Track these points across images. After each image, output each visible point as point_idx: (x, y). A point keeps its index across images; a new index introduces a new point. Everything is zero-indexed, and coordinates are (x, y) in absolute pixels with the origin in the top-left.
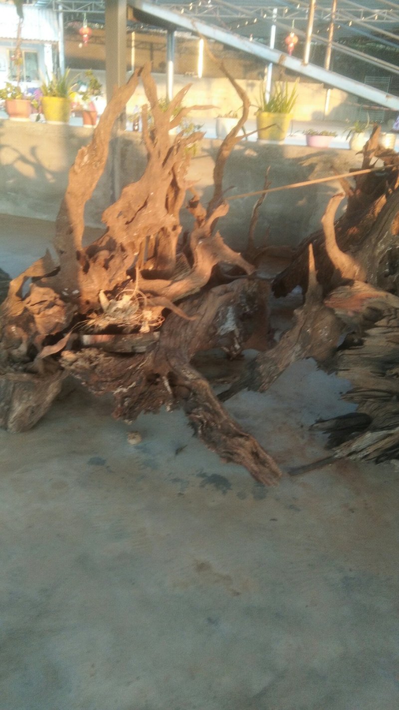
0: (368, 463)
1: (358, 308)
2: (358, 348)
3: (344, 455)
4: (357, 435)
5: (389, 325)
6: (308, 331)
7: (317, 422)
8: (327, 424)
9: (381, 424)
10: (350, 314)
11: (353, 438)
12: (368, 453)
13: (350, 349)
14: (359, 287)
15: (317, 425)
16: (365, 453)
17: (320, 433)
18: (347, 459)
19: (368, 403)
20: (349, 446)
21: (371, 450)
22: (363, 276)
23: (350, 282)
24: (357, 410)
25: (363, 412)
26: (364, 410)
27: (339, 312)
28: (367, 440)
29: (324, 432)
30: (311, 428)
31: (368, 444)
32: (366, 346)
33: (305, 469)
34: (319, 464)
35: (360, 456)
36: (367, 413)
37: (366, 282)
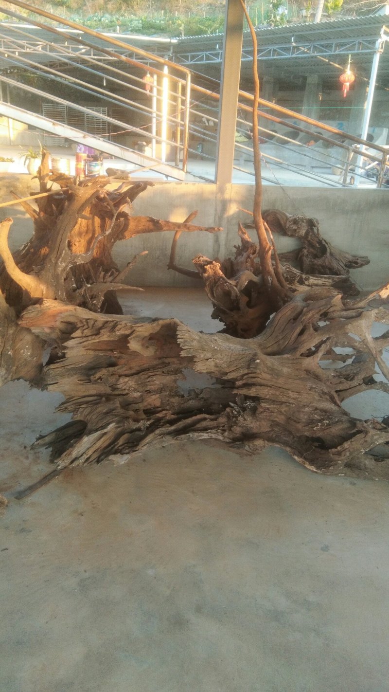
0: (91, 465)
1: (53, 324)
2: (62, 361)
3: (67, 464)
4: (76, 442)
5: (84, 335)
6: (9, 353)
7: (38, 439)
8: (47, 439)
9: (95, 426)
10: (47, 331)
11: (72, 446)
12: (88, 456)
13: (55, 363)
14: (48, 305)
15: (37, 442)
16: (85, 457)
17: (43, 449)
18: (71, 467)
19: (81, 410)
20: (70, 454)
21: (90, 452)
22: (51, 294)
23: (39, 301)
24: (72, 418)
25: (78, 419)
26: (79, 417)
27: (35, 330)
28: (86, 444)
29: (45, 447)
30: (33, 447)
31: (86, 448)
32: (68, 357)
33: (32, 489)
34: (46, 480)
35: (81, 460)
36: (82, 419)
37: (56, 299)
